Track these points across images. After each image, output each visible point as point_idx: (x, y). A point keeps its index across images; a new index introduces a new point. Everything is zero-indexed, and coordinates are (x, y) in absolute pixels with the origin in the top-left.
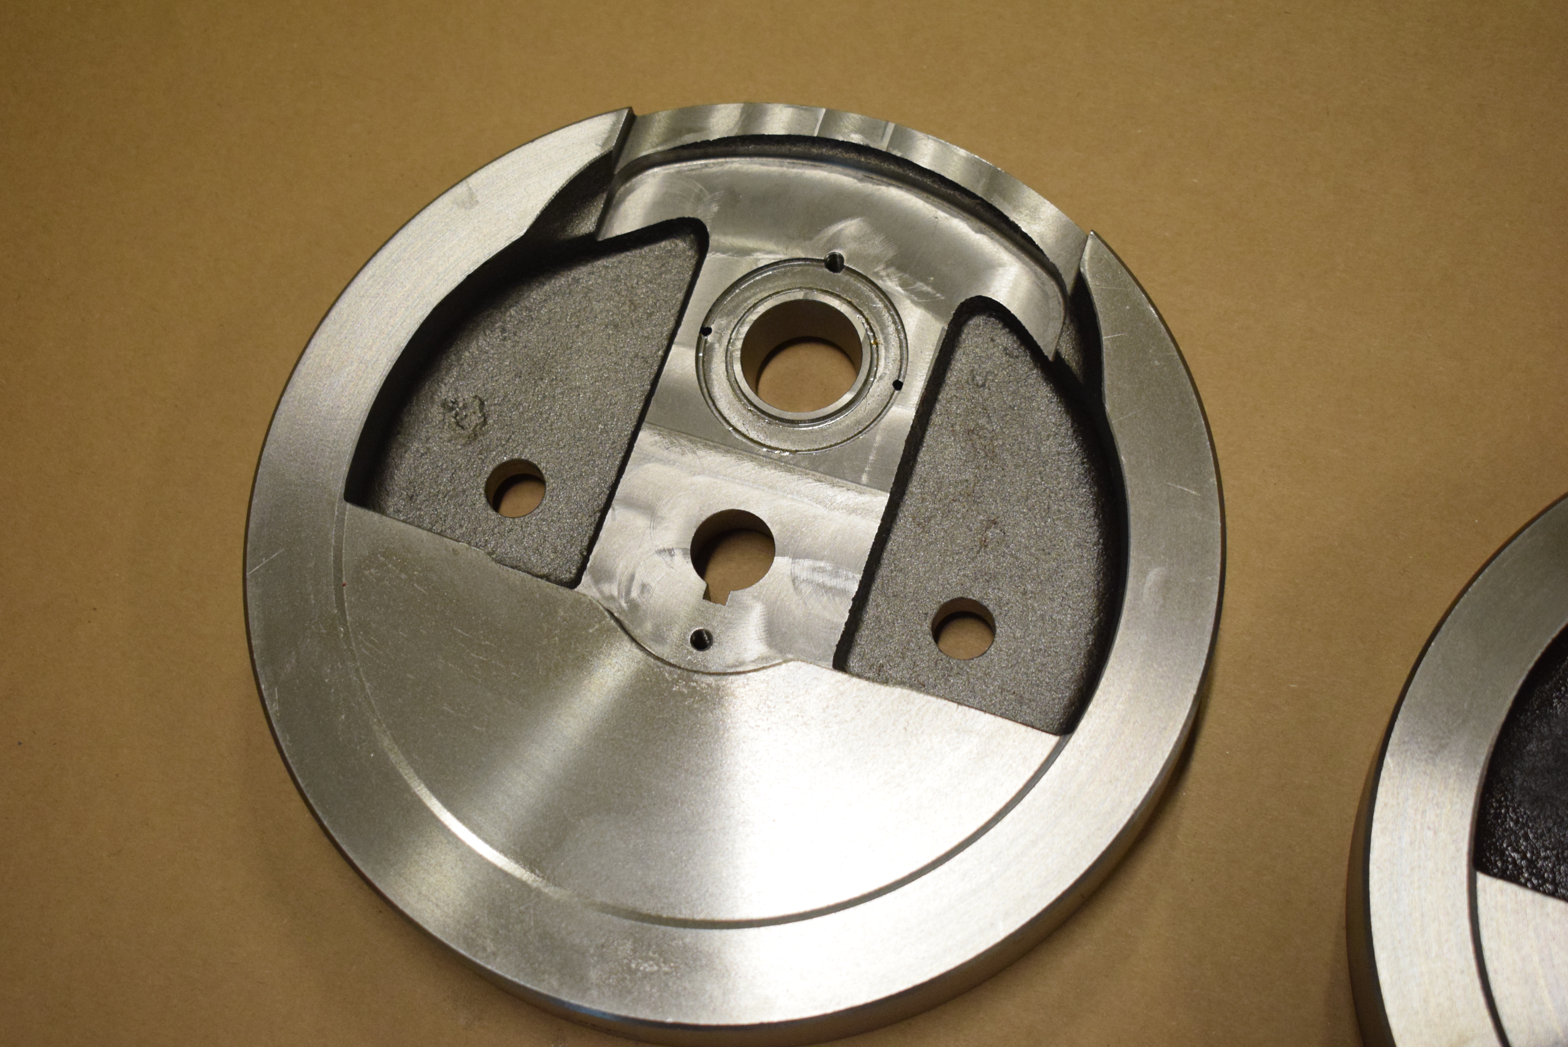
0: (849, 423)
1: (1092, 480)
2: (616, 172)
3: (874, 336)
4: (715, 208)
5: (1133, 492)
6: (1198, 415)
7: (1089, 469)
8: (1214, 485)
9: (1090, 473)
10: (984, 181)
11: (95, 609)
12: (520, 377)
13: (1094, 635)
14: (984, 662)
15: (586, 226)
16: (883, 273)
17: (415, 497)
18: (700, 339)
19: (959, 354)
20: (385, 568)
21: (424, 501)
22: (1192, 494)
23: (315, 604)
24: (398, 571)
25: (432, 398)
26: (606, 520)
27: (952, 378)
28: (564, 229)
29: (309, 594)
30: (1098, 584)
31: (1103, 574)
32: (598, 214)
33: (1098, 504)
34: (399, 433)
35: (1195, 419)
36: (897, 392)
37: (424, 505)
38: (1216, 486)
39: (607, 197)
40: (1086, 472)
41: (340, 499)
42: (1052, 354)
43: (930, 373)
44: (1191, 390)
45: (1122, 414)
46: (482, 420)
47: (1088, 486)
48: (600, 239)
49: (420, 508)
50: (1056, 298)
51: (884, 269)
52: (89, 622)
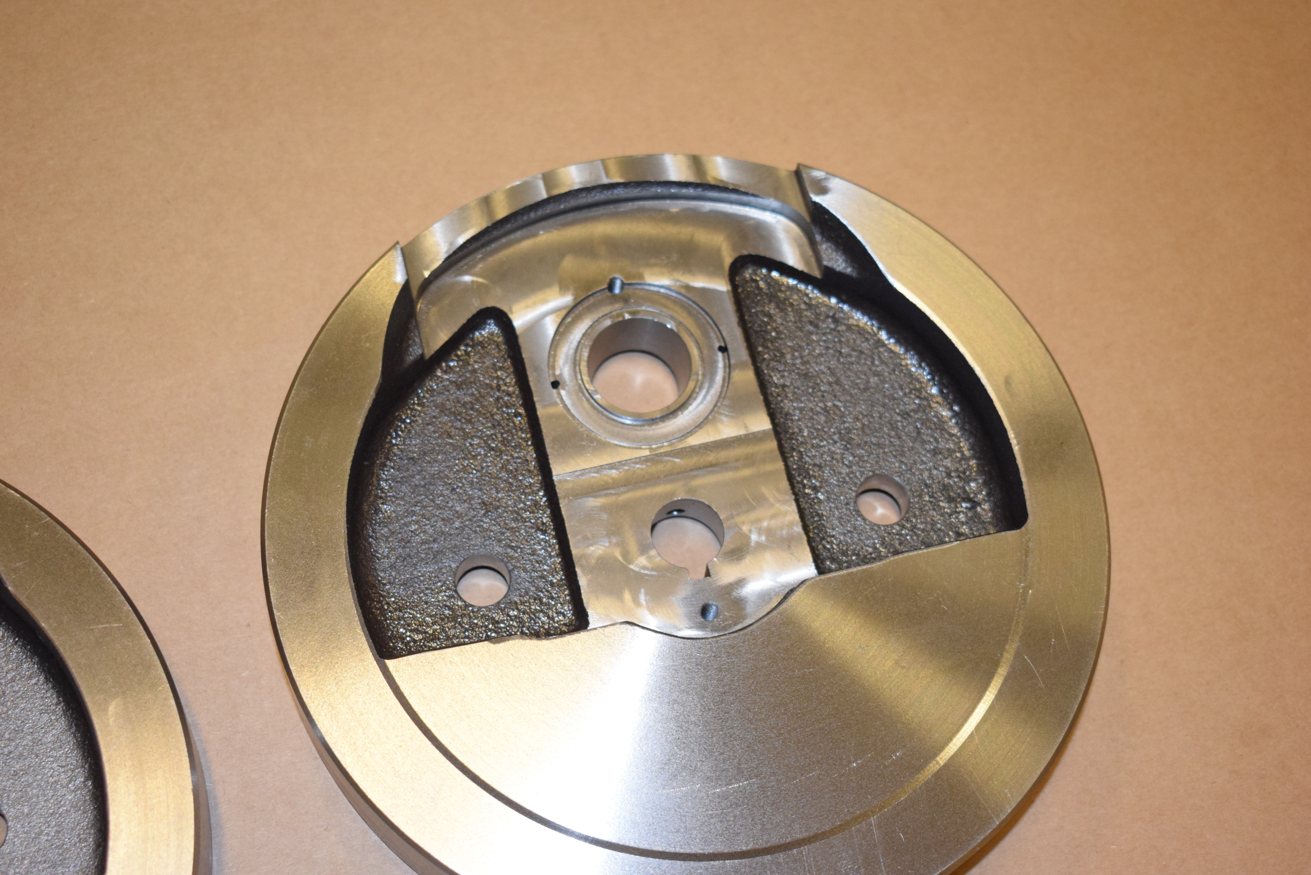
1: (31, 653)
5: (64, 649)
6: (91, 561)
7: (23, 645)
8: (130, 611)
9: (26, 648)
22: (114, 627)
30: (75, 736)
31: (75, 725)
33: (44, 671)
35: (89, 565)
38: (132, 611)
40: (21, 648)
44: (75, 542)
45: (26, 589)
47: (29, 660)
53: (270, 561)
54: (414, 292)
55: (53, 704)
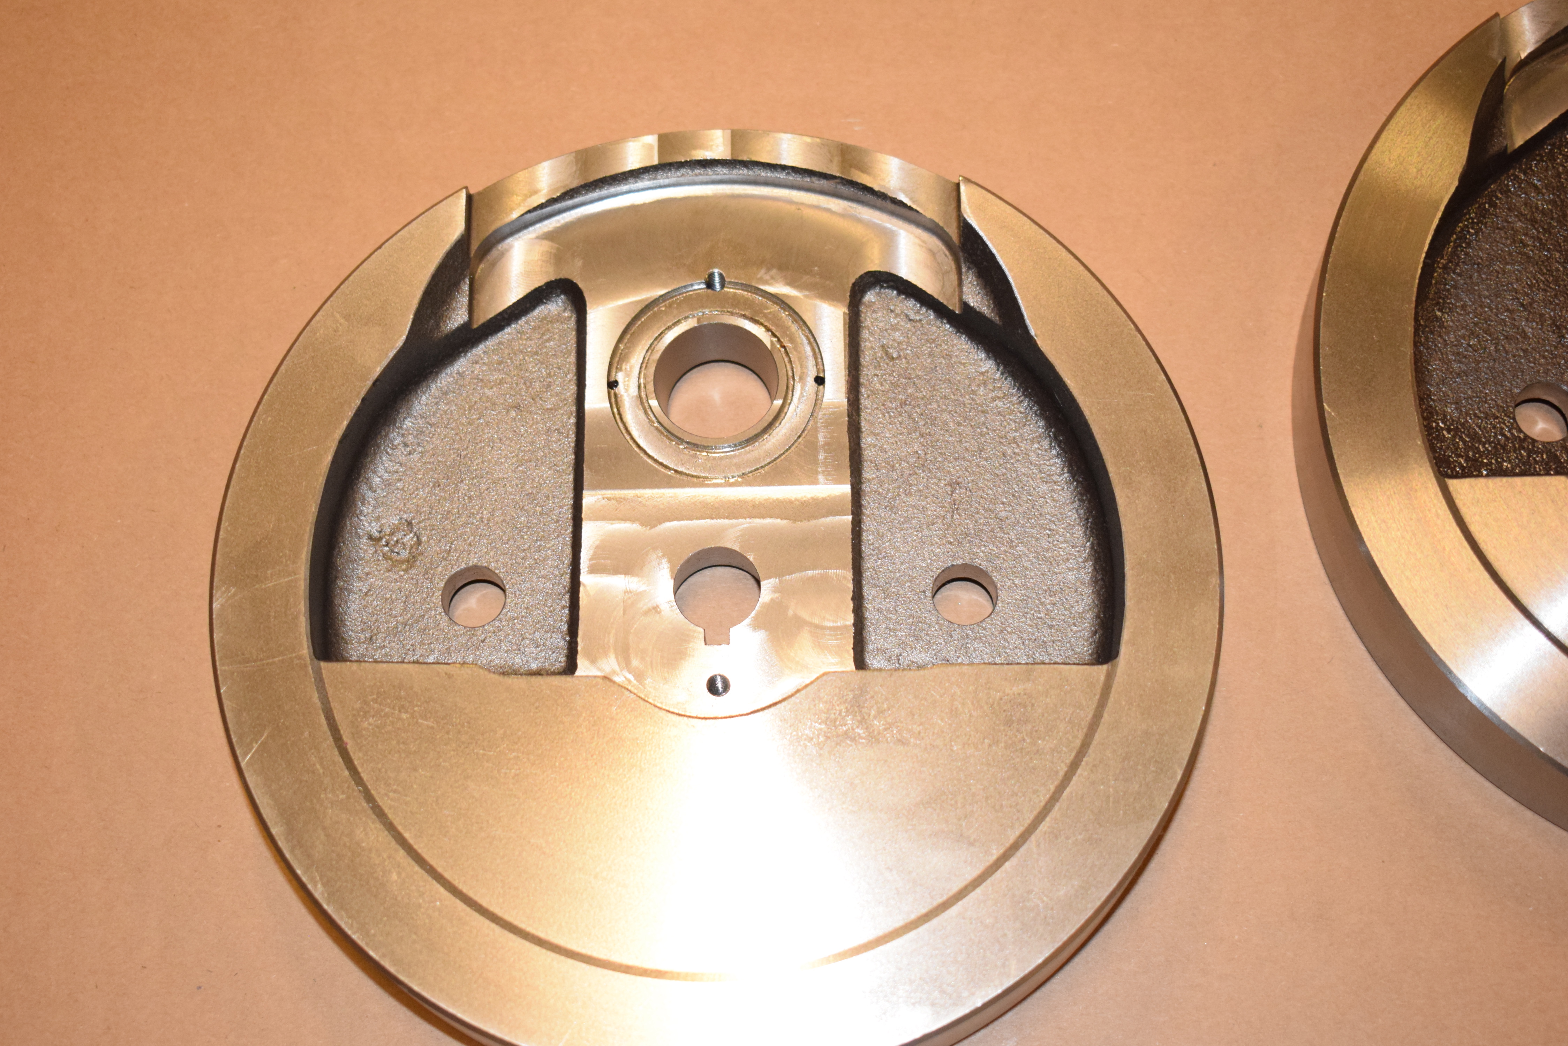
0: (786, 431)
2: (472, 255)
3: (779, 340)
4: (579, 263)
5: (1091, 411)
8: (1164, 381)
10: (836, 160)
11: (219, 826)
12: (439, 486)
13: (1091, 561)
14: (996, 620)
15: (457, 317)
16: (767, 277)
17: (374, 638)
18: (609, 393)
19: (865, 334)
20: (383, 714)
21: (385, 637)
23: (324, 773)
24: (397, 712)
25: (356, 533)
26: (581, 599)
27: (866, 358)
28: (438, 326)
29: (314, 765)
31: (1079, 499)
32: (465, 300)
34: (336, 578)
36: (821, 387)
37: (387, 642)
38: (1166, 383)
39: (470, 281)
41: (311, 660)
42: (957, 305)
43: (847, 360)
46: (415, 539)
48: (475, 326)
49: (384, 646)
50: (941, 252)
51: (766, 273)
52: (219, 841)
53: (1324, 350)
54: (1507, 73)
55: (1056, 474)
